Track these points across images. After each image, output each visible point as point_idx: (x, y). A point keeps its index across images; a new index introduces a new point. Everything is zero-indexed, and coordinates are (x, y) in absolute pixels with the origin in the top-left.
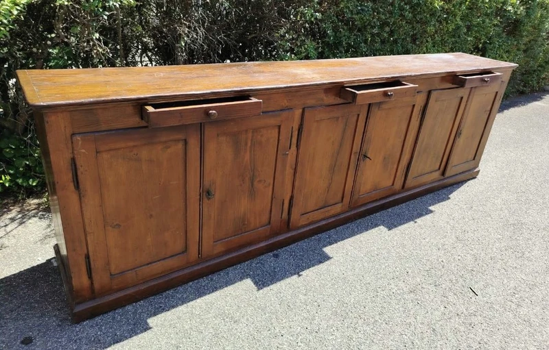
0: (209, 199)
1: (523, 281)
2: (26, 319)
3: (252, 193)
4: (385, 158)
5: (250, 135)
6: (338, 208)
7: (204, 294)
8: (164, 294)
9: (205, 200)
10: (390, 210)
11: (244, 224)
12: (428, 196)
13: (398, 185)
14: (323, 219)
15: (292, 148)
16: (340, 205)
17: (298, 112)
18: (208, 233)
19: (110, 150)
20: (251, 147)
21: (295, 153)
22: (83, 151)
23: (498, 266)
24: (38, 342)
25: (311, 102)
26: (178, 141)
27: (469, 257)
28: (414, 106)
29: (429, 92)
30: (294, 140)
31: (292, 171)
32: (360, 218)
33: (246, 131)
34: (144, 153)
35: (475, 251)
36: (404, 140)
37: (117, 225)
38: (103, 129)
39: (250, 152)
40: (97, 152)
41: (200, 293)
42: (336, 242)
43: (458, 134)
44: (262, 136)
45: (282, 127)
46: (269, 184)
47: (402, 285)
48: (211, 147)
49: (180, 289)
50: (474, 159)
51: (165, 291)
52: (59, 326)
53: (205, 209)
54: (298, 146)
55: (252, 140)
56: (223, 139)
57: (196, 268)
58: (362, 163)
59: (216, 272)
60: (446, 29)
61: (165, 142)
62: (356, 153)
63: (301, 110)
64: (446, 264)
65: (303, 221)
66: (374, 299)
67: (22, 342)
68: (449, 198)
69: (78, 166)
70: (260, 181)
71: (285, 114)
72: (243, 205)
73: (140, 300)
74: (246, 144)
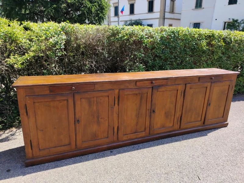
0: (78, 124)
1: (230, 177)
2: (12, 163)
3: (98, 123)
4: (166, 113)
5: (95, 99)
6: (143, 134)
7: (76, 163)
8: (61, 161)
9: (77, 124)
10: (173, 138)
11: (96, 136)
12: (196, 133)
13: (176, 126)
14: (136, 138)
15: (115, 105)
16: (144, 133)
17: (117, 91)
18: (79, 138)
19: (39, 102)
20: (96, 104)
21: (117, 108)
22: (29, 102)
23: (219, 168)
24: (12, 172)
25: (122, 87)
26: (65, 100)
27: (204, 162)
28: (178, 90)
29: (186, 84)
30: (116, 102)
31: (117, 115)
32: (156, 140)
33: (94, 97)
34: (52, 104)
35: (209, 160)
36: (176, 105)
37: (42, 130)
38: (36, 95)
39: (96, 106)
40: (34, 103)
41: (74, 163)
42: (141, 149)
43: (209, 104)
44: (101, 100)
45: (109, 97)
46: (106, 120)
47: (163, 170)
48: (78, 103)
49: (68, 160)
50: (223, 117)
51: (62, 160)
52: (21, 167)
53: (77, 128)
54: (118, 105)
55: (96, 102)
56: (83, 100)
57: (75, 152)
58: (153, 114)
59: (84, 155)
60: (213, 58)
61: (60, 100)
62: (148, 110)
63: (118, 90)
64: (190, 164)
65: (125, 138)
66: (146, 174)
67: (7, 171)
68: (207, 135)
69: (27, 107)
70: (101, 118)
71: (110, 92)
72: (94, 128)
73: (51, 162)
74: (94, 103)
